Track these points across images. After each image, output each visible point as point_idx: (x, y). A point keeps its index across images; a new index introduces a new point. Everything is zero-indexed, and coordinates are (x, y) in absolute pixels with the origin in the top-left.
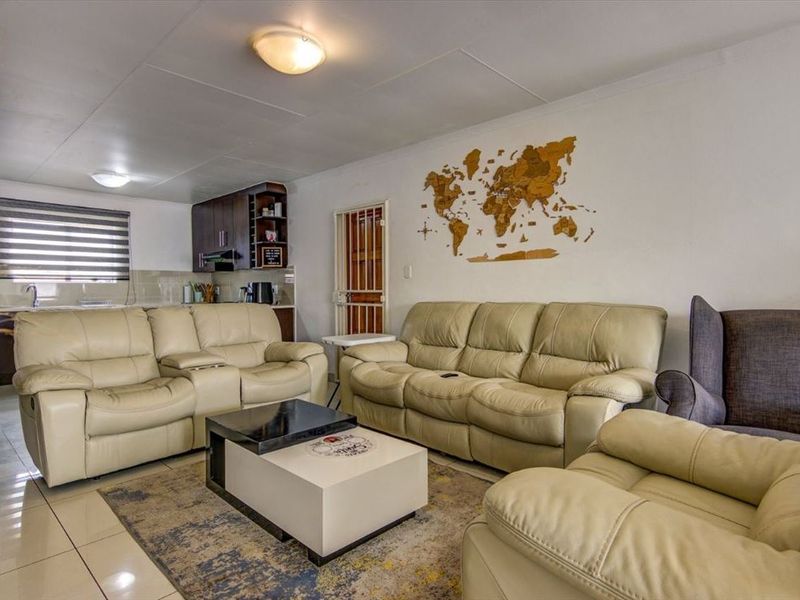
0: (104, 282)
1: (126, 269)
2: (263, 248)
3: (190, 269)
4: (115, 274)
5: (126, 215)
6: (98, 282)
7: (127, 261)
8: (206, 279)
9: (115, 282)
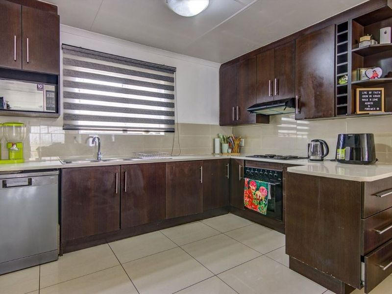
0: (154, 133)
1: (172, 122)
2: (358, 90)
3: (218, 123)
4: (163, 126)
5: (172, 70)
6: (150, 133)
7: (172, 114)
8: (228, 131)
9: (163, 134)
